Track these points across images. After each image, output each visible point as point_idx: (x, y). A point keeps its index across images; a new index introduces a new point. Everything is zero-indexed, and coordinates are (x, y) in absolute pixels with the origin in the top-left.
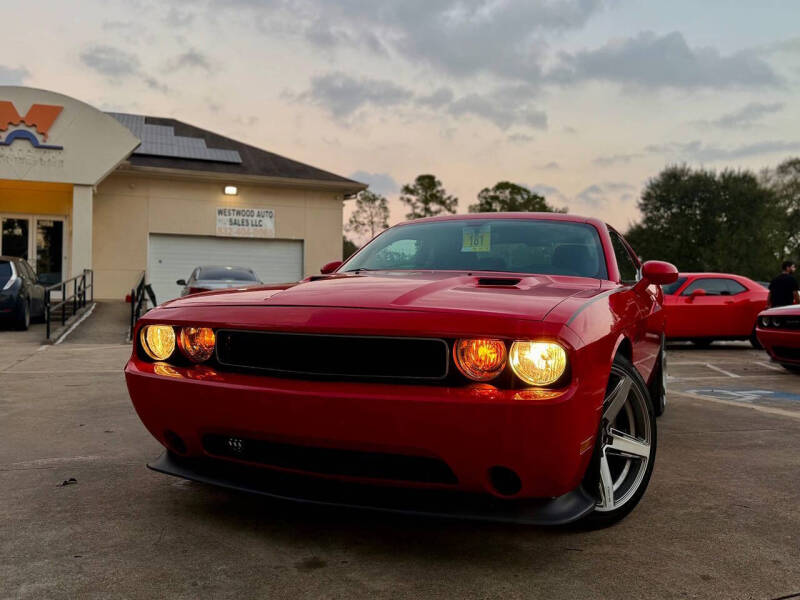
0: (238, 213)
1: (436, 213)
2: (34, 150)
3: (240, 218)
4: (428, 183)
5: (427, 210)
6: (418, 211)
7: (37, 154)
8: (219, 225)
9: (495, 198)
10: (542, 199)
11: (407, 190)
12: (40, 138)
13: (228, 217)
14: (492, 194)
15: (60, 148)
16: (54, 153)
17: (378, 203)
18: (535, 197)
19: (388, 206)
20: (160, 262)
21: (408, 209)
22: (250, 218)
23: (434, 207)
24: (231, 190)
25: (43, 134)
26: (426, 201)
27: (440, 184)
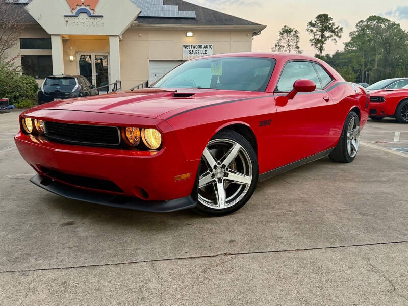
0: (194, 47)
1: (329, 37)
2: (89, 18)
3: (195, 50)
4: (324, 19)
5: (323, 36)
6: (317, 37)
7: (91, 20)
8: (184, 54)
9: (367, 26)
10: (399, 25)
11: (311, 24)
12: (91, 12)
13: (189, 50)
14: (365, 24)
15: (102, 17)
16: (99, 19)
17: (292, 33)
18: (394, 24)
19: (299, 35)
20: (155, 75)
21: (311, 36)
22: (200, 50)
23: (327, 34)
24: (190, 34)
25: (93, 9)
26: (322, 31)
27: (331, 19)
